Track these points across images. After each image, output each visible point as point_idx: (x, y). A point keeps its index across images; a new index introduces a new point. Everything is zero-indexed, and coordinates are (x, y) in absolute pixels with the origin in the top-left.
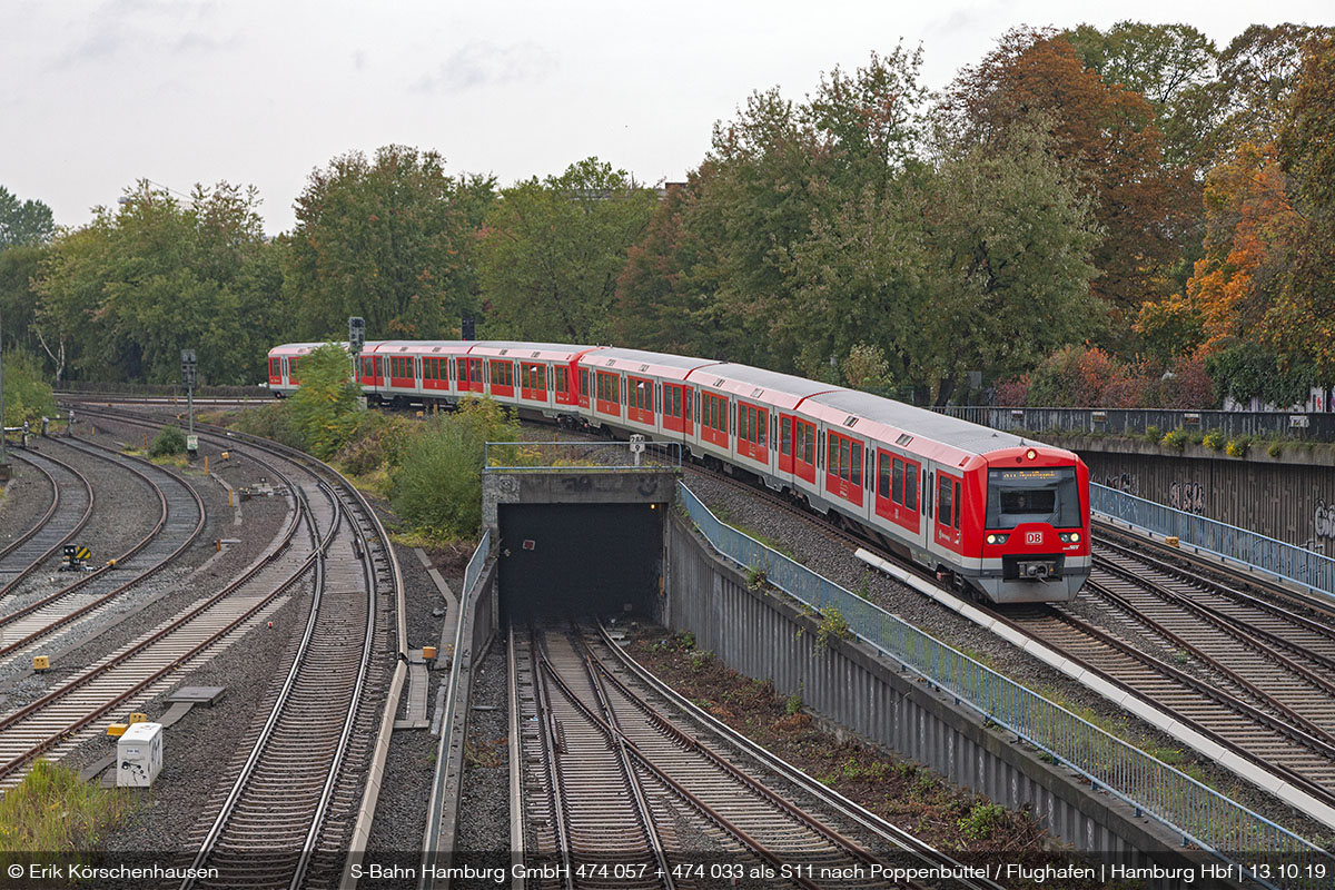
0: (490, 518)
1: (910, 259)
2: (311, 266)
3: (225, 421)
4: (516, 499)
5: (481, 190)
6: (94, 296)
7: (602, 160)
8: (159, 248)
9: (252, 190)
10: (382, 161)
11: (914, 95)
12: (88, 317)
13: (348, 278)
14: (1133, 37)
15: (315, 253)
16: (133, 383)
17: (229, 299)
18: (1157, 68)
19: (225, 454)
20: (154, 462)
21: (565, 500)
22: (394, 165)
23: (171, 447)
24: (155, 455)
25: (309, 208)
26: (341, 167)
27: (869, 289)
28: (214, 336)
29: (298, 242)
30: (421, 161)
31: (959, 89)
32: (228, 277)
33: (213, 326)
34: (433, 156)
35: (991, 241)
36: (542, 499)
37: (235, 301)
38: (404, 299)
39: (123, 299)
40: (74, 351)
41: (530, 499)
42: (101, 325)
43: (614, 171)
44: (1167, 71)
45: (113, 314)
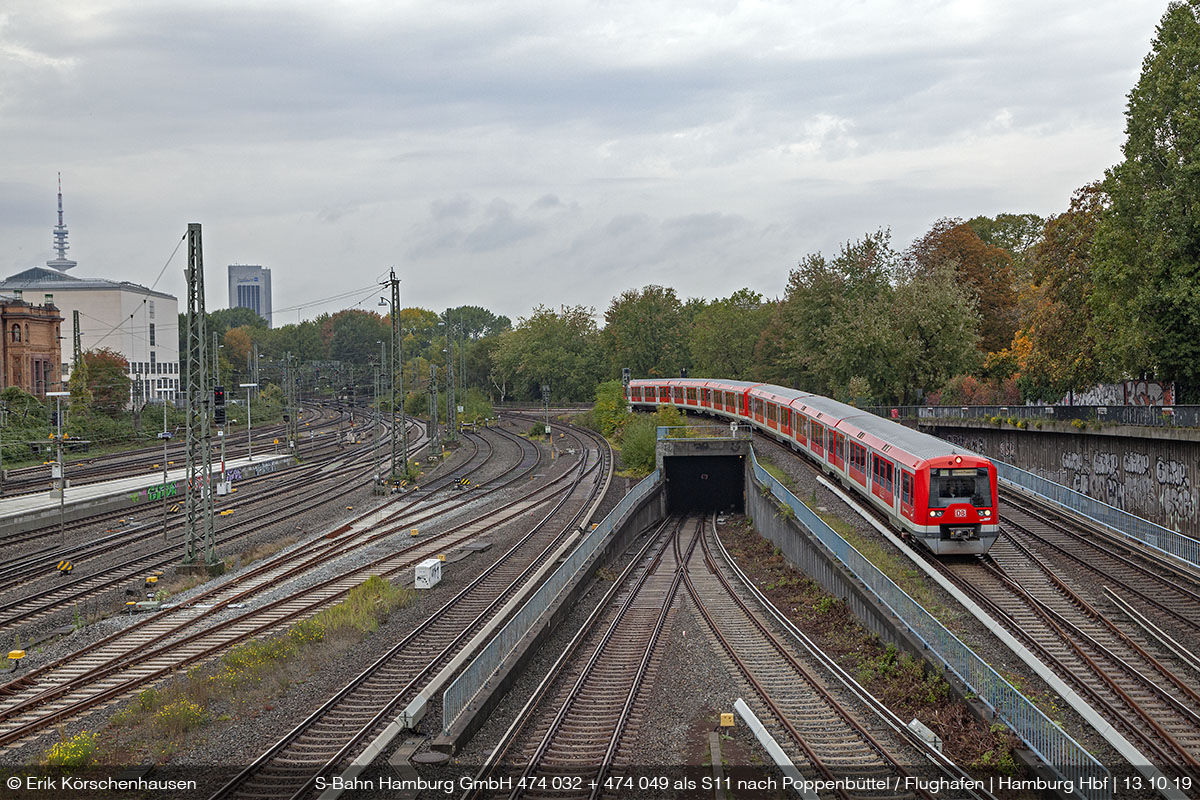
0: (660, 463)
1: (882, 332)
2: (613, 344)
3: (570, 419)
4: (672, 454)
5: (697, 306)
6: (518, 360)
7: (750, 289)
8: (548, 336)
9: (592, 309)
10: (646, 293)
11: (888, 254)
12: (515, 371)
13: (629, 350)
14: (1005, 220)
15: (615, 338)
16: (536, 401)
17: (581, 361)
18: (1019, 237)
19: (562, 435)
20: (530, 439)
21: (695, 454)
22: (652, 295)
23: (539, 431)
24: (531, 436)
25: (611, 317)
26: (626, 296)
27: (862, 348)
28: (573, 379)
29: (606, 332)
30: (664, 293)
31: (914, 250)
32: (580, 351)
33: (572, 374)
34: (670, 290)
35: (923, 324)
36: (685, 454)
37: (584, 362)
38: (657, 359)
39: (531, 362)
40: (509, 387)
41: (678, 454)
42: (520, 375)
43: (756, 294)
44: (1024, 237)
45: (526, 369)
